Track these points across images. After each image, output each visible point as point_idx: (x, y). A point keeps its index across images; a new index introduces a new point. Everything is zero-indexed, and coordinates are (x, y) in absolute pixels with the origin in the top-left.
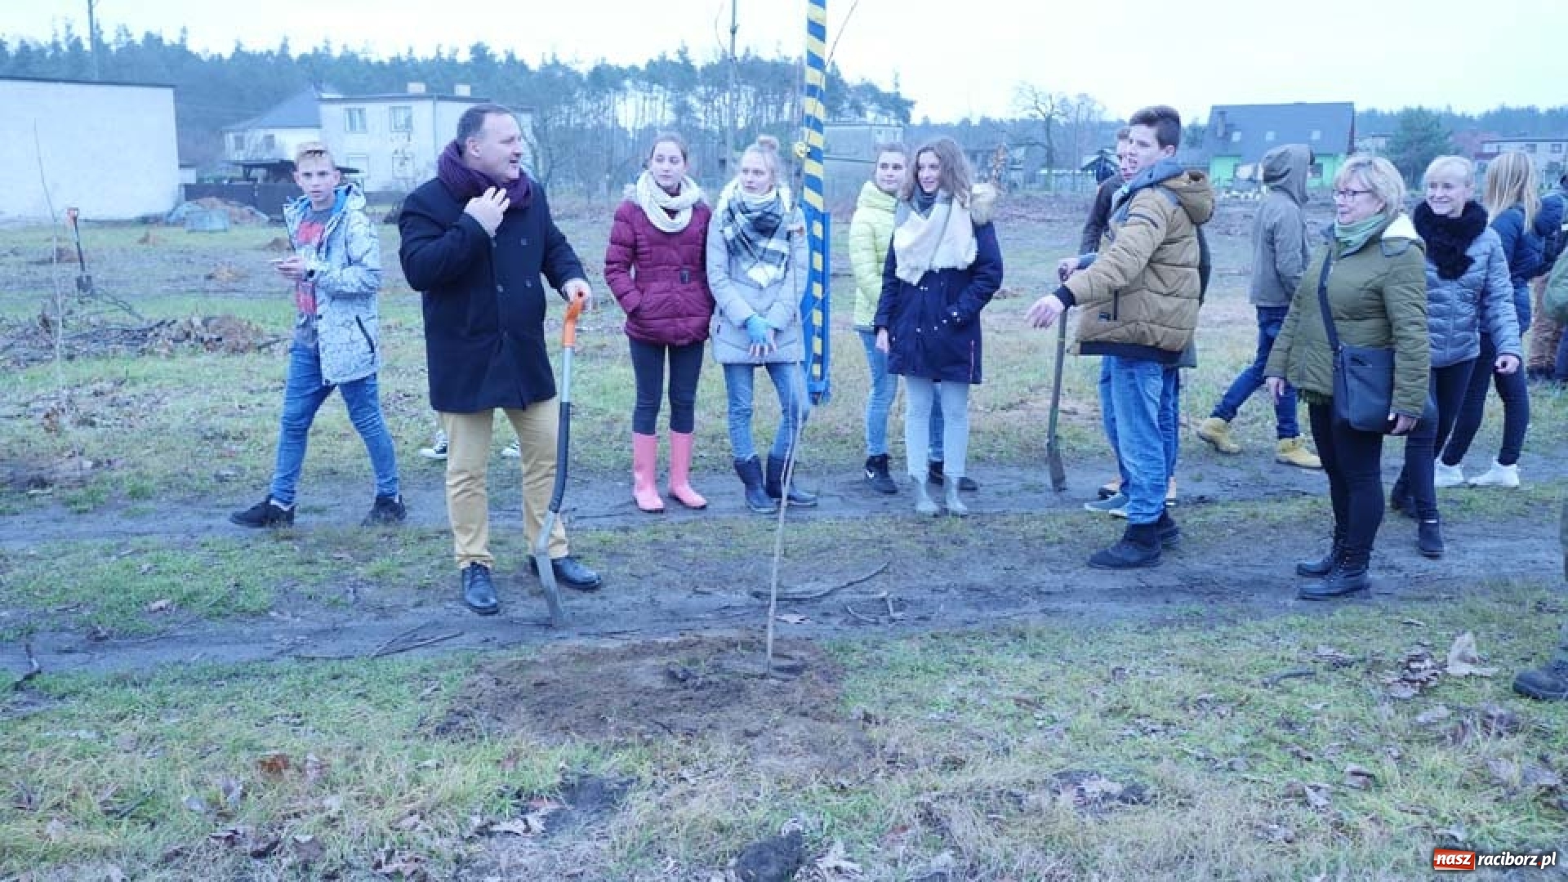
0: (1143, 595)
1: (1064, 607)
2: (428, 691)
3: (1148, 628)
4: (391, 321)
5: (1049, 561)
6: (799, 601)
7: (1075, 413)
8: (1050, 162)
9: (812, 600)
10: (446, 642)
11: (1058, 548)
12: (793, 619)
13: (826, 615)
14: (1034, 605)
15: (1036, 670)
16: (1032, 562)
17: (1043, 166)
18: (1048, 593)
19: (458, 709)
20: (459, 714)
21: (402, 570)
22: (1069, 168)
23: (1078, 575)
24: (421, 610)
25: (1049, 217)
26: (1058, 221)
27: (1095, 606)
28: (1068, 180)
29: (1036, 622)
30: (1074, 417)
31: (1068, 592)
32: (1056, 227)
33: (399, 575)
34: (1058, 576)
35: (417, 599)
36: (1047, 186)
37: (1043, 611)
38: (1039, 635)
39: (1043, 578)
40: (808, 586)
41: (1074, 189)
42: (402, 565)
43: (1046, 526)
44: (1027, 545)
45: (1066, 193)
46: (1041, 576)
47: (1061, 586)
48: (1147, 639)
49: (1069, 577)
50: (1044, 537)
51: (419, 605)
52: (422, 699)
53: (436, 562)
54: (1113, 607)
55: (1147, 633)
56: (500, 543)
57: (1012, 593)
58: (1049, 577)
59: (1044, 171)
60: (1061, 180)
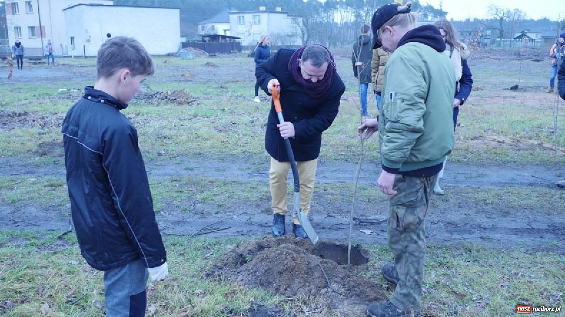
0: (529, 232)
1: (491, 236)
2: (209, 254)
3: (531, 252)
4: (239, 94)
5: (486, 212)
6: (372, 223)
7: (504, 142)
8: (501, 36)
9: (377, 223)
10: (223, 231)
11: (491, 206)
12: (368, 232)
13: (382, 231)
14: (477, 234)
15: (475, 268)
16: (478, 212)
17: (498, 37)
18: (484, 228)
19: (218, 265)
20: (217, 267)
21: (214, 198)
22: (509, 38)
23: (499, 220)
24: (217, 215)
25: (499, 57)
26: (503, 59)
27: (506, 236)
28: (508, 43)
29: (477, 244)
30: (502, 144)
31: (494, 228)
32: (502, 61)
33: (212, 200)
34: (490, 220)
35: (216, 211)
36: (499, 45)
37: (481, 237)
38: (478, 251)
39: (483, 220)
40: (377, 217)
41: (510, 46)
42: (214, 195)
43: (486, 195)
44: (477, 204)
45: (507, 48)
46: (482, 220)
47: (491, 225)
48: (531, 257)
49: (495, 220)
50: (485, 200)
51: (217, 213)
52: (205, 258)
53: (227, 195)
54: (515, 238)
55: (530, 254)
56: (253, 188)
57: (468, 227)
58: (485, 220)
59: (499, 39)
60: (505, 43)
